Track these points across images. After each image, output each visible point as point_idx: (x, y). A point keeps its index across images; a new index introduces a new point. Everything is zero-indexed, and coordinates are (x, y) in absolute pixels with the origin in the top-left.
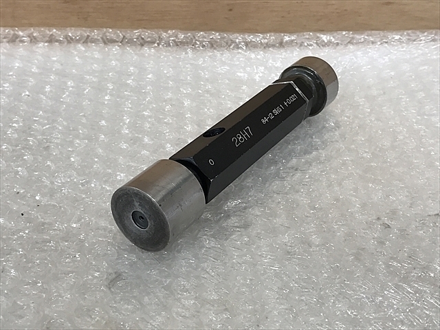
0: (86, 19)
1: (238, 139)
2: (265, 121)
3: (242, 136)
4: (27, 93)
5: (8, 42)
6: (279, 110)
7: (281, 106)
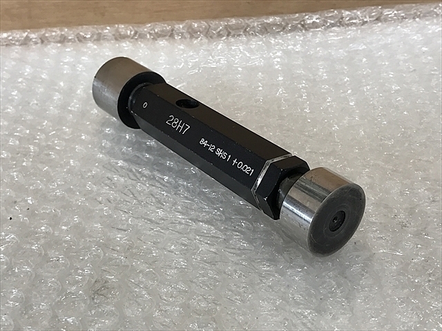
0: (103, 15)
1: (173, 121)
2: (204, 142)
3: (178, 124)
4: (35, 102)
5: (21, 45)
6: (224, 155)
7: (230, 156)
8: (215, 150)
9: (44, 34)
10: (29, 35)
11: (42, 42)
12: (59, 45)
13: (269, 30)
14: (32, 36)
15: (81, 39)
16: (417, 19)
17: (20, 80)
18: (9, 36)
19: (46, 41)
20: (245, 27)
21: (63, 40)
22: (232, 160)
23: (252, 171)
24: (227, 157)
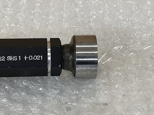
6: (15, 58)
7: (20, 57)
8: (6, 58)
22: (22, 58)
23: (42, 56)
24: (18, 58)
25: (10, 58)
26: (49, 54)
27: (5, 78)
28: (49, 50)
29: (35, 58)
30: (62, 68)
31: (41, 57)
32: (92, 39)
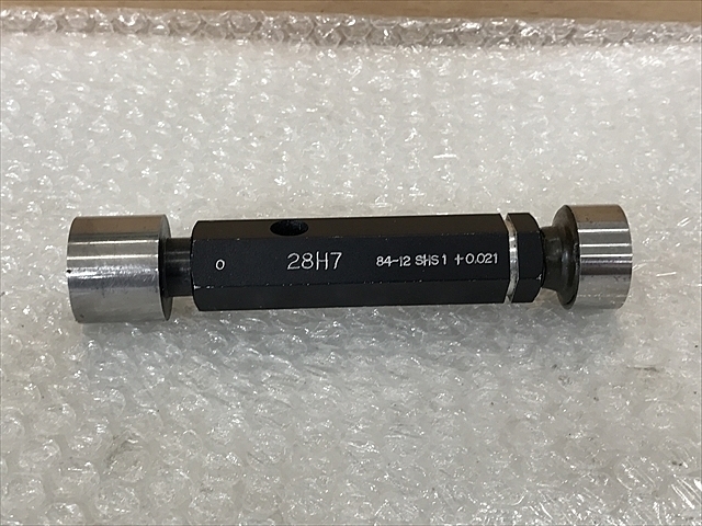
1: (301, 260)
2: (384, 261)
3: (314, 260)
6: (434, 260)
7: (444, 257)
8: (413, 261)
9: (63, 16)
10: (41, 16)
11: (60, 28)
12: (84, 36)
13: (403, 39)
14: (45, 17)
15: (120, 29)
16: (626, 44)
17: (19, 83)
18: (10, 16)
19: (65, 27)
20: (370, 30)
21: (91, 28)
22: (451, 259)
23: (496, 255)
24: (441, 260)
25: (422, 260)
26: (513, 250)
27: (400, 308)
28: (512, 239)
29: (481, 258)
30: (542, 284)
31: (493, 258)
32: (615, 215)
